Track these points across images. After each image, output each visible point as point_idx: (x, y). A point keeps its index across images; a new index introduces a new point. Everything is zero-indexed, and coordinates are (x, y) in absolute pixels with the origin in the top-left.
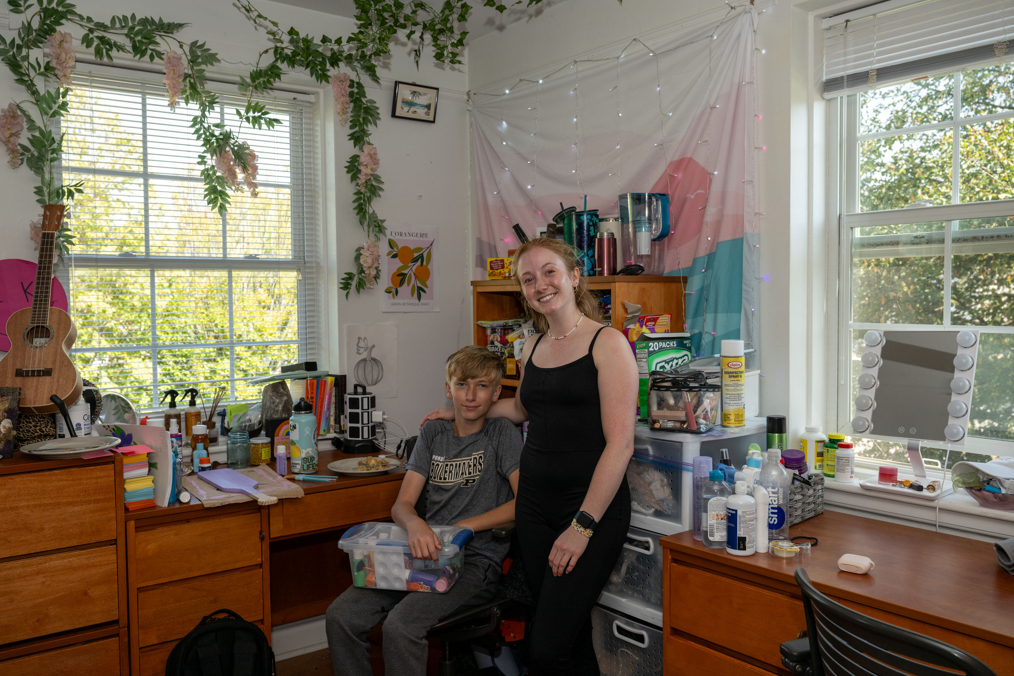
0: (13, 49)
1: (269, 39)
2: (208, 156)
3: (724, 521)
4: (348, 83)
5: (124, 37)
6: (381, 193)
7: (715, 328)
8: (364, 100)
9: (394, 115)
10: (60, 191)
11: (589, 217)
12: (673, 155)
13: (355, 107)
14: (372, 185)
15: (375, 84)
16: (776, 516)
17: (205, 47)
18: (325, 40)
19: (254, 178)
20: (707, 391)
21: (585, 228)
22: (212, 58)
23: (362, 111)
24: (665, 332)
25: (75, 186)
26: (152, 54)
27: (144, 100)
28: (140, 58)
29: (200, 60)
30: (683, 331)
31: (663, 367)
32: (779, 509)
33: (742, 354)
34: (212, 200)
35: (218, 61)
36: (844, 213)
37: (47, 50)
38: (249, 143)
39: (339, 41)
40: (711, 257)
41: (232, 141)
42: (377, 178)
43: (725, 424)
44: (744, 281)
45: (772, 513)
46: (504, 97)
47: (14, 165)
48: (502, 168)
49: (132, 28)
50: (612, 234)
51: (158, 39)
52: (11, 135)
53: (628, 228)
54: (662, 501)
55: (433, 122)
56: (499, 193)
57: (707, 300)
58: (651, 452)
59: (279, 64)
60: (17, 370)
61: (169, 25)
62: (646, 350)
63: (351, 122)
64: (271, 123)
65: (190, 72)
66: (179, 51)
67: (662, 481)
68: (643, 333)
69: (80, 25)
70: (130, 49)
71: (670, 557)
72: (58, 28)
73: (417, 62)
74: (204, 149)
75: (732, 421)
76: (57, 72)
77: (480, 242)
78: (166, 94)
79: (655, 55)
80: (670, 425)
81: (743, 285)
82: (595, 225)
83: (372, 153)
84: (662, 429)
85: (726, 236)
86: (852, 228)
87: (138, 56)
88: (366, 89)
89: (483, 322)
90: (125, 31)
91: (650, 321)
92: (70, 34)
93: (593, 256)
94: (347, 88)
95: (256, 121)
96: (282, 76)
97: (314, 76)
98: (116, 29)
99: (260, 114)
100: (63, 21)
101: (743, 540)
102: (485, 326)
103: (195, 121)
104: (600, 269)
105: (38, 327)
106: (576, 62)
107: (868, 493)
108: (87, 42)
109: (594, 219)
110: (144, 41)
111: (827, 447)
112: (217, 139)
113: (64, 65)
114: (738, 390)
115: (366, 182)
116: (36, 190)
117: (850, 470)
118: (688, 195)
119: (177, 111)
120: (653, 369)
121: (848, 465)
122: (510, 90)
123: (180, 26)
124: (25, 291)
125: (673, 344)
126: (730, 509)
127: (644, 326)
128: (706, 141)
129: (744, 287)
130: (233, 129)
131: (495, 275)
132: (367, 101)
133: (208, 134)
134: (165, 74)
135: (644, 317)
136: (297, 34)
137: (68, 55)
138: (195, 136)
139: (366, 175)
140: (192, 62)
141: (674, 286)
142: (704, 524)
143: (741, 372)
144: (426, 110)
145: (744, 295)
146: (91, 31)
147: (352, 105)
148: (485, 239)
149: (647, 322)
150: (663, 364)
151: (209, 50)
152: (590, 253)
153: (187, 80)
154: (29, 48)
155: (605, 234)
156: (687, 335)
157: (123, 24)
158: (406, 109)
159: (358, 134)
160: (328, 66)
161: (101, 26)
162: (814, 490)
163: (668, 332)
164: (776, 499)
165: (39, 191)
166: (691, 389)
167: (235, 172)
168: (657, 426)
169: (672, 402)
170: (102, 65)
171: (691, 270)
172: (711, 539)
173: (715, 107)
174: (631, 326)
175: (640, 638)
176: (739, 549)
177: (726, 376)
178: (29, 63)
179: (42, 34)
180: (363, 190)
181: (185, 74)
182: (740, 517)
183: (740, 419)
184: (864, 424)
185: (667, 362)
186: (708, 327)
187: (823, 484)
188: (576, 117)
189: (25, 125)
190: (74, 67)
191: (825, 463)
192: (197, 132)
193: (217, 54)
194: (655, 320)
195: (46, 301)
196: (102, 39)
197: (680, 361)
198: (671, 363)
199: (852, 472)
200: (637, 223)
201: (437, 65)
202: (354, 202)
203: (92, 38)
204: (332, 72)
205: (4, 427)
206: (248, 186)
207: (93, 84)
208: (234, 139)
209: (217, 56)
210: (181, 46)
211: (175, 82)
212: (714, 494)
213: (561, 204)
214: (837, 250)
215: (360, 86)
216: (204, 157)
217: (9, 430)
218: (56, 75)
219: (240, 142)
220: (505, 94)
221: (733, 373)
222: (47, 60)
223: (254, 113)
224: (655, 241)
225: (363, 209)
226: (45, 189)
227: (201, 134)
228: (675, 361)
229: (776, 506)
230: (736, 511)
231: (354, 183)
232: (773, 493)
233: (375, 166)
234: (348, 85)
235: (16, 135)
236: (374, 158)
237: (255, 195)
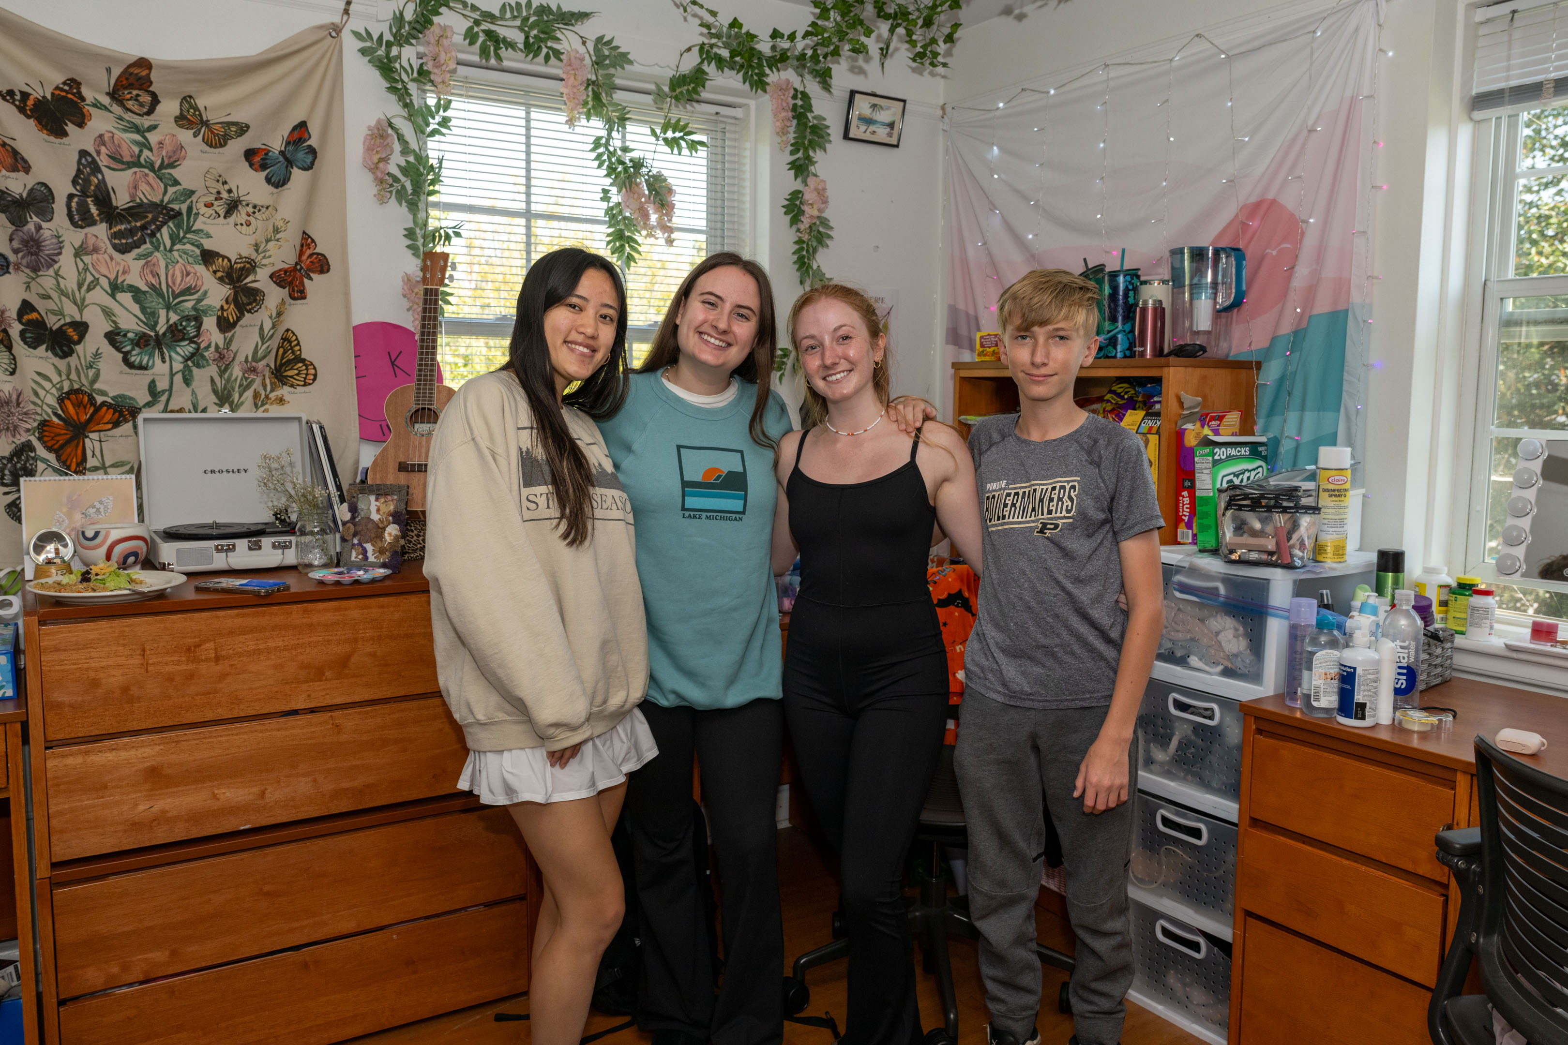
0: (381, 46)
1: (702, 34)
2: (614, 190)
3: (1336, 683)
4: (792, 92)
5: (517, 31)
6: (828, 242)
7: (1300, 431)
8: (809, 115)
9: (846, 137)
10: (437, 234)
11: (1128, 278)
12: (1247, 194)
13: (798, 124)
14: (819, 232)
15: (825, 94)
16: (1405, 677)
17: (614, 44)
18: (776, 34)
19: (670, 220)
20: (1306, 513)
21: (1121, 293)
22: (623, 59)
23: (809, 130)
24: (1232, 435)
25: (454, 228)
26: (548, 54)
27: (528, 113)
28: (533, 58)
29: (607, 62)
30: (1253, 434)
31: (1231, 481)
32: (1408, 668)
33: (1348, 466)
34: (618, 248)
35: (631, 62)
36: (1493, 277)
37: (421, 49)
38: (665, 173)
39: (792, 37)
40: (1298, 335)
41: (644, 170)
42: (824, 222)
43: (1320, 558)
44: (1346, 368)
45: (1399, 674)
46: (998, 113)
47: (382, 200)
48: (991, 210)
49: (526, 19)
50: (1160, 302)
51: (559, 35)
52: (381, 160)
53: (1184, 293)
54: (1235, 656)
55: (897, 146)
56: (985, 244)
57: (1289, 394)
58: (1222, 591)
59: (705, 67)
60: (400, 463)
61: (573, 14)
62: (1210, 458)
63: (792, 145)
64: (693, 146)
65: (594, 78)
66: (582, 50)
67: (1236, 630)
68: (1206, 436)
69: (463, 15)
70: (521, 46)
71: (1254, 727)
72: (436, 19)
73: (883, 64)
74: (609, 181)
75: (1330, 555)
76: (432, 77)
77: (953, 312)
78: (563, 107)
79: (1228, 57)
80: (1254, 556)
81: (1345, 374)
82: (1135, 289)
83: (820, 187)
84: (1241, 562)
85: (1322, 306)
86: (1502, 299)
87: (531, 56)
88: (813, 102)
89: (968, 417)
90: (518, 23)
91: (1215, 420)
92: (451, 27)
93: (1132, 331)
94: (790, 99)
95: (672, 143)
96: (708, 83)
97: (747, 83)
98: (506, 20)
99: (682, 134)
100: (443, 10)
101: (1362, 706)
102: (969, 422)
103: (597, 143)
104: (1141, 349)
105: (423, 409)
106: (1107, 66)
107: (1514, 655)
108: (470, 36)
109: (1135, 281)
110: (542, 36)
111: (1454, 593)
112: (626, 169)
113: (444, 67)
114: (1340, 514)
115: (810, 227)
116: (405, 233)
117: (1488, 625)
118: (1268, 251)
119: (578, 130)
120: (1218, 486)
121: (1487, 618)
122: (1005, 104)
123: (583, 16)
124: (393, 364)
125: (1245, 451)
126: (1345, 666)
127: (1206, 427)
128: (1299, 177)
129: (1346, 376)
130: (649, 155)
131: (986, 355)
132: (814, 118)
133: (613, 160)
134: (562, 80)
135: (1207, 415)
136: (740, 26)
137: (448, 55)
138: (597, 163)
139: (811, 217)
140: (597, 64)
141: (1243, 373)
142: (1305, 685)
143: (1346, 490)
144: (888, 130)
145: (1346, 387)
146: (477, 23)
147: (795, 122)
148: (961, 306)
149: (1210, 421)
150: (1231, 477)
151: (618, 47)
152: (1128, 327)
153: (590, 88)
154: (401, 46)
155: (1150, 302)
156: (1263, 439)
157: (516, 14)
158: (863, 128)
159: (801, 162)
160: (767, 71)
161: (489, 16)
162: (1443, 649)
163: (1236, 435)
164: (1406, 655)
165: (410, 234)
166: (1285, 510)
167: (648, 211)
168: (1234, 557)
169: (1258, 526)
170: (487, 68)
171: (1268, 352)
172: (1315, 704)
173: (1316, 130)
174: (1189, 426)
175: (1197, 834)
176: (1356, 718)
177: (1324, 496)
178: (401, 66)
179: (418, 26)
180: (806, 238)
181: (588, 80)
182: (1360, 677)
183: (1341, 552)
184: (1514, 564)
185: (1237, 476)
186: (1290, 430)
187: (1452, 642)
188: (1104, 142)
189: (397, 147)
190: (454, 71)
191: (1450, 615)
192: (599, 157)
193: (628, 53)
194: (1221, 418)
195: (431, 376)
196: (489, 34)
197: (1253, 473)
198: (1241, 477)
199: (1491, 628)
200: (1195, 288)
201: (914, 70)
202: (794, 253)
203: (477, 32)
204: (773, 77)
205: (390, 535)
206: (661, 230)
207: (470, 94)
208: (647, 167)
209: (629, 56)
210: (584, 43)
211: (575, 91)
212: (1323, 647)
213: (1085, 260)
214: (1478, 328)
215: (805, 96)
216: (609, 191)
217: (396, 538)
218: (432, 82)
219: (654, 171)
220: (998, 109)
221: (1334, 491)
222: (420, 61)
223: (674, 132)
224: (1221, 313)
225: (805, 263)
226: (418, 231)
227: (605, 161)
228: (1247, 474)
229: (1405, 665)
230: (1355, 669)
231: (794, 228)
232: (1402, 647)
233: (823, 206)
234: (791, 95)
235: (385, 160)
236: (821, 193)
237: (670, 242)
